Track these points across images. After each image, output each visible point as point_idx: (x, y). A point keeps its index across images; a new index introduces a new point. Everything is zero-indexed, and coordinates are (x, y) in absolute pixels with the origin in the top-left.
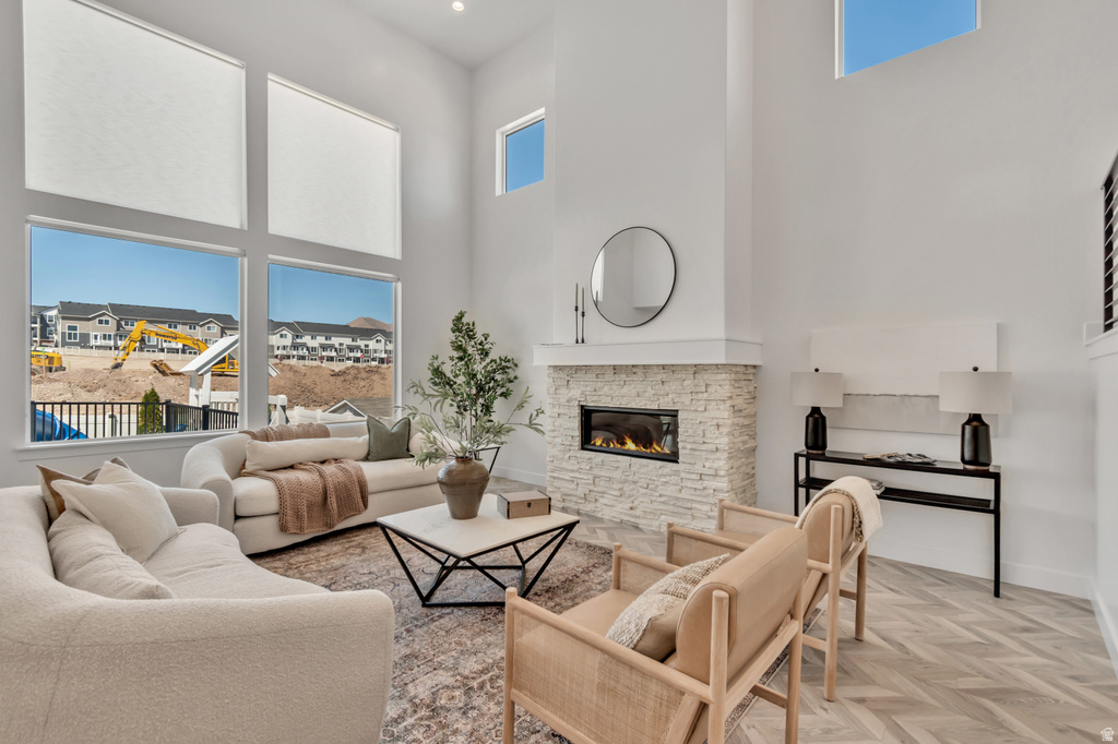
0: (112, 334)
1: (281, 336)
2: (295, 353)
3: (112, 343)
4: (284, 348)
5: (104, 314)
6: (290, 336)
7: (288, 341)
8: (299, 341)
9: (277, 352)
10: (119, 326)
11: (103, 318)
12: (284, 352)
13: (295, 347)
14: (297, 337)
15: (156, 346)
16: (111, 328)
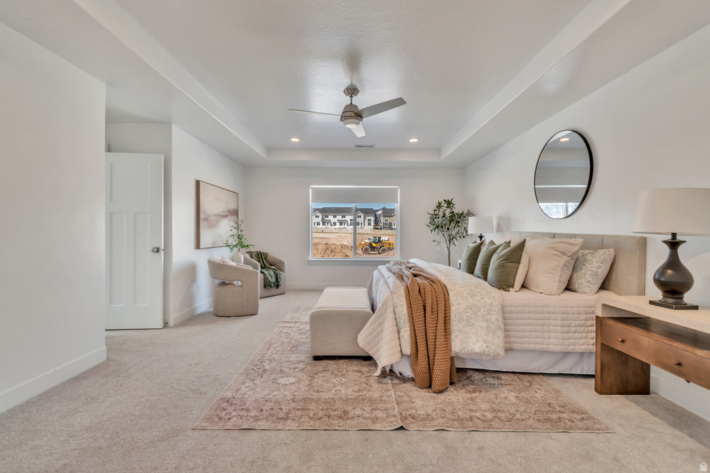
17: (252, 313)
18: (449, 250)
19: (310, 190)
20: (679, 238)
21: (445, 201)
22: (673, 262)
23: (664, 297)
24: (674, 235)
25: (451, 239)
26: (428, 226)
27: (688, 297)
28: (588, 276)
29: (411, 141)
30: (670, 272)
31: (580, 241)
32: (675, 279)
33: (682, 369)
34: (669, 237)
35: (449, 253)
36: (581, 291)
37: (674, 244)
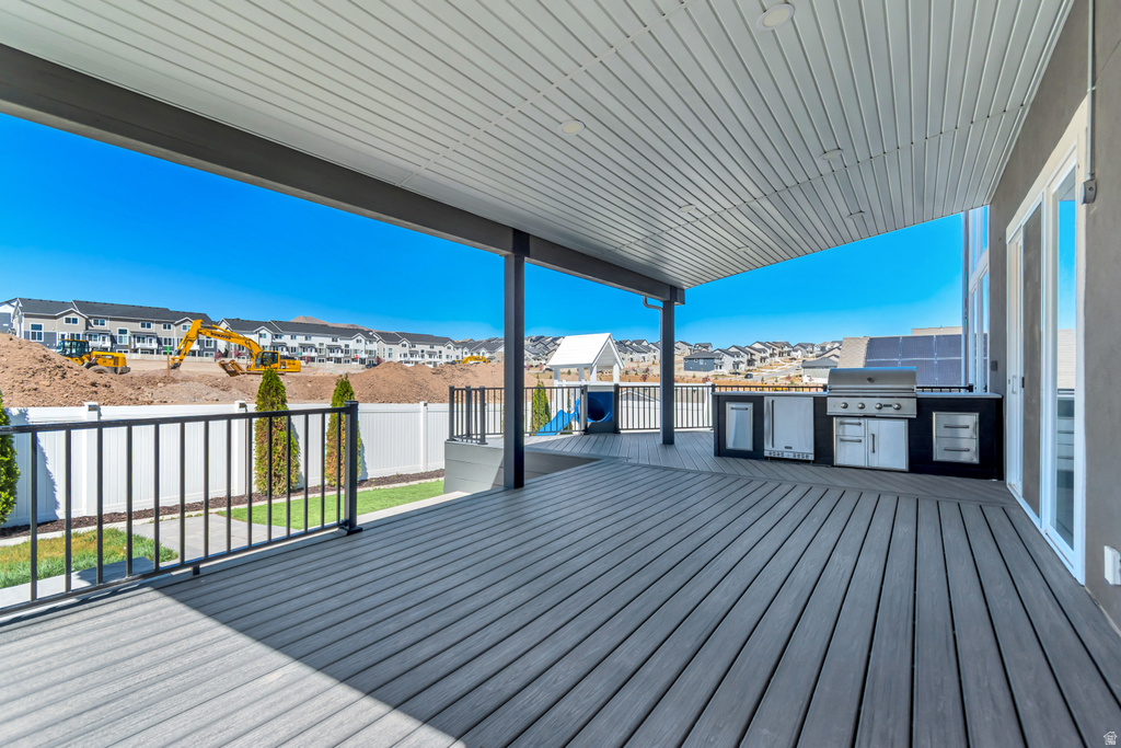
1: (261, 335)
5: (72, 312)
6: (269, 336)
10: (88, 325)
11: (71, 316)
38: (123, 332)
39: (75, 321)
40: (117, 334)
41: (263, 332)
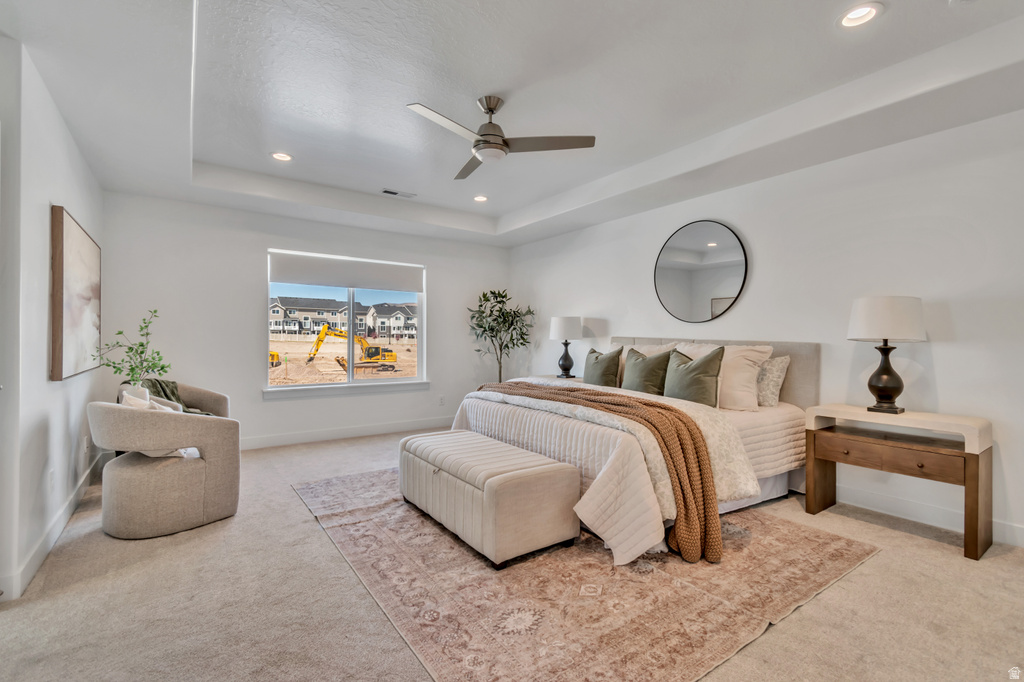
0: (281, 320)
1: (397, 318)
2: (406, 332)
3: (281, 328)
4: (399, 328)
5: (276, 306)
6: (402, 319)
7: (401, 323)
8: (409, 322)
9: (393, 332)
10: (286, 316)
11: (276, 309)
12: (399, 332)
13: (407, 327)
14: (408, 319)
15: (309, 329)
16: (280, 317)
17: (226, 514)
18: (500, 363)
19: (269, 257)
20: (890, 344)
21: (492, 293)
22: (886, 368)
23: (878, 402)
24: (886, 341)
25: (503, 347)
26: (474, 328)
27: (899, 402)
28: (771, 387)
29: (476, 199)
30: (885, 377)
31: (769, 349)
32: (890, 385)
33: (924, 470)
34: (881, 344)
35: (500, 367)
36: (767, 404)
37: (885, 350)
38: (306, 319)
39: (278, 312)
40: (303, 321)
41: (398, 316)
